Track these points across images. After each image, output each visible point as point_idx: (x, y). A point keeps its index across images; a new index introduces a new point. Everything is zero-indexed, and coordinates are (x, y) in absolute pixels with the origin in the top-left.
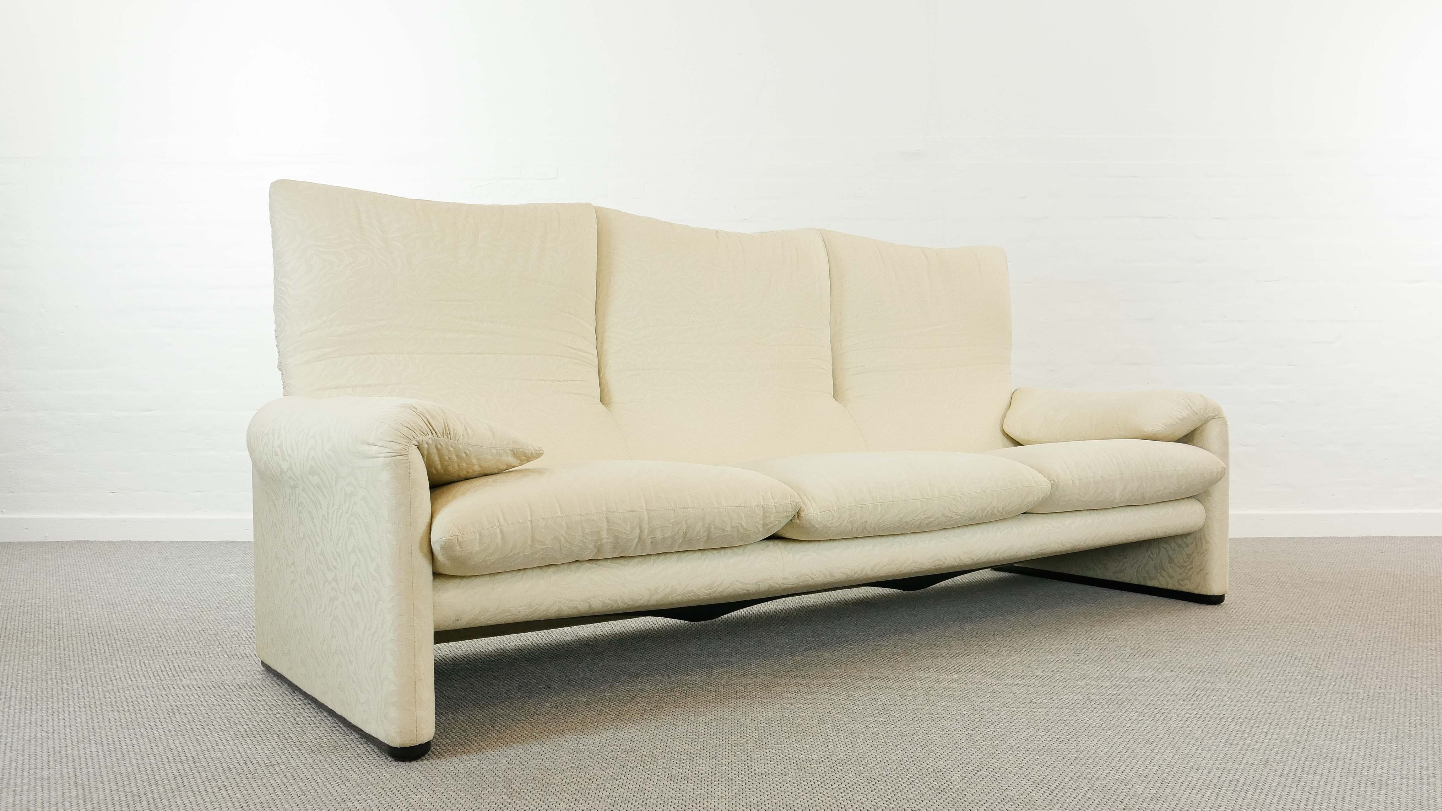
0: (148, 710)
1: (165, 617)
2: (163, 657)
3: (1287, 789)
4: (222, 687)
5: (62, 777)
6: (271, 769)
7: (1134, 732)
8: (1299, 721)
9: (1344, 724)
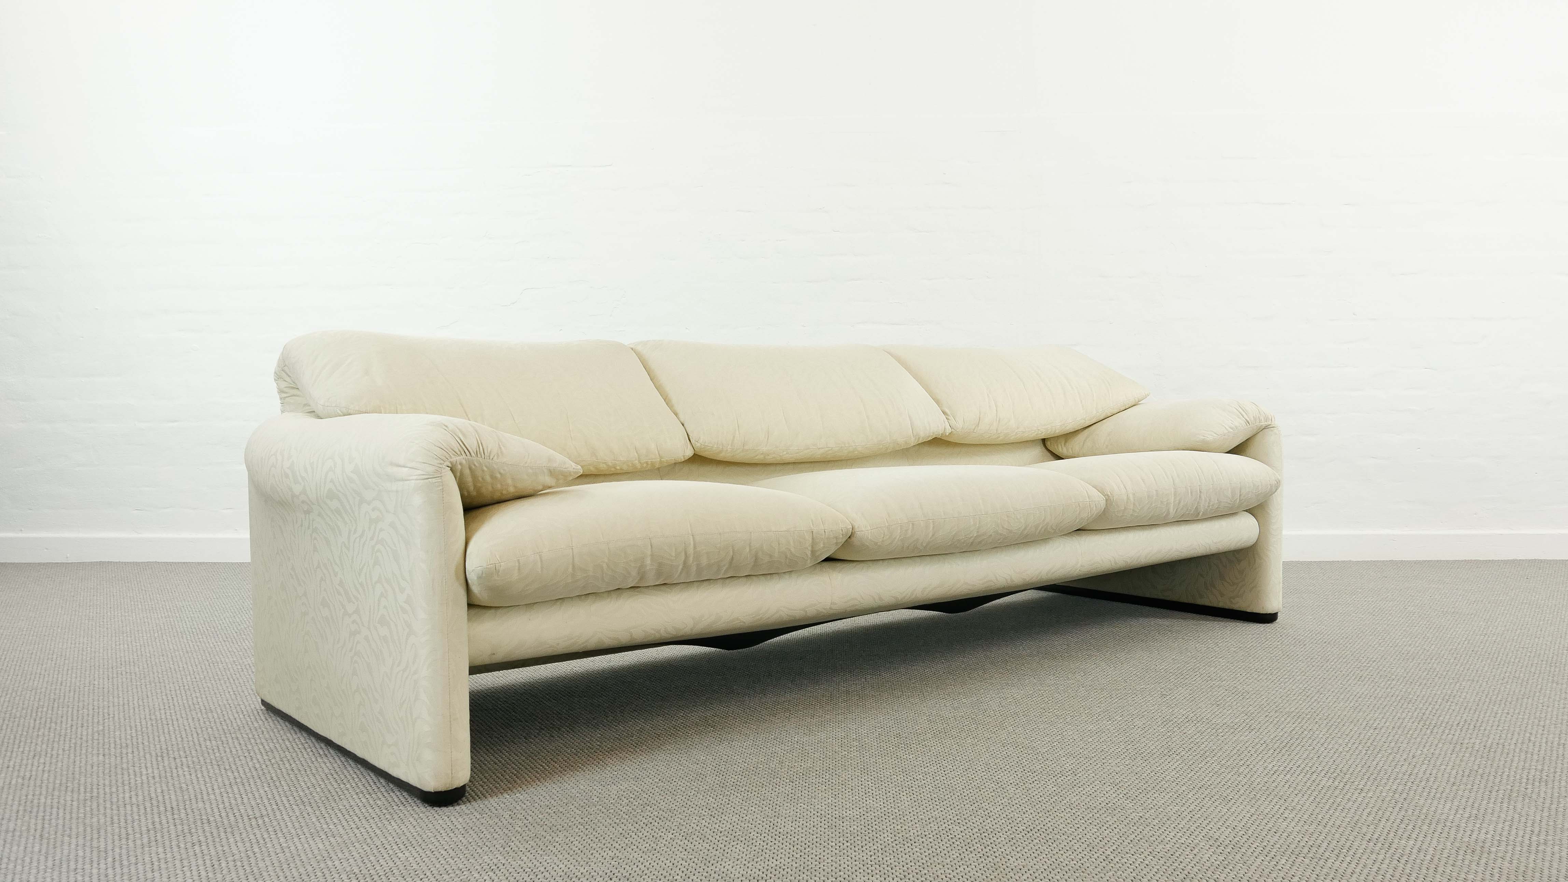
0: (136, 753)
1: (176, 648)
2: (164, 694)
3: (1373, 857)
4: (220, 728)
5: (28, 830)
6: (254, 822)
7: (1212, 787)
8: (1400, 775)
9: (1452, 780)
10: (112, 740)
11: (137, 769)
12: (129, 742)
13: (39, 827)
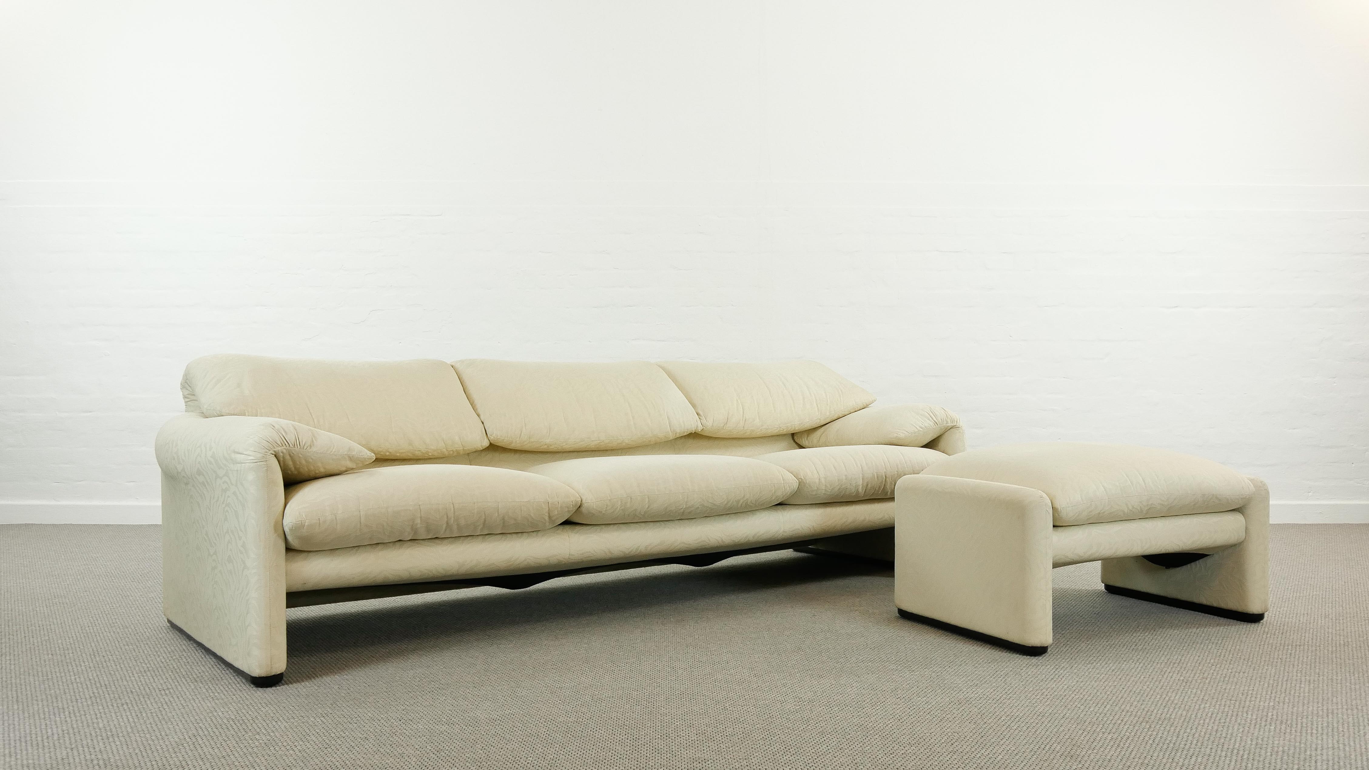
10: (57, 646)
11: (77, 663)
12: (69, 646)
13: (15, 695)
